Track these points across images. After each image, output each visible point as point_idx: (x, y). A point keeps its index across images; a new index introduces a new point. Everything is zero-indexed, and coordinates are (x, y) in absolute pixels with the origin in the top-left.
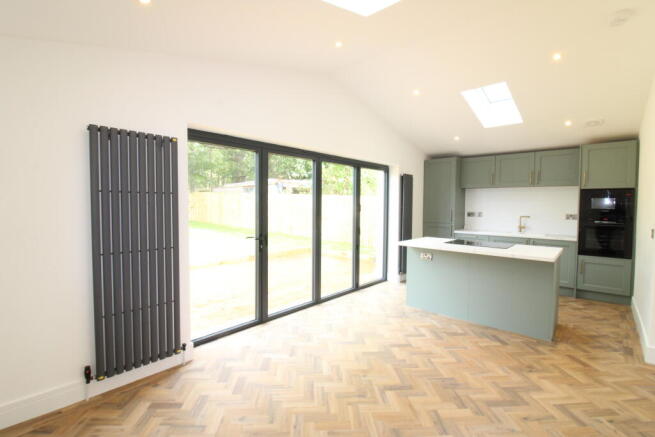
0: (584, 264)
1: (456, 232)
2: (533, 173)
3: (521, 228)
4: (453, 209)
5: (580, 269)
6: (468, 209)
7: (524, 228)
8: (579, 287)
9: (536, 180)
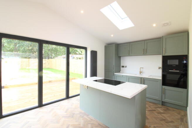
0: (165, 90)
1: (115, 74)
2: (144, 50)
3: (141, 72)
4: (114, 65)
5: (163, 92)
6: (122, 65)
7: (142, 72)
8: (163, 101)
9: (145, 52)
